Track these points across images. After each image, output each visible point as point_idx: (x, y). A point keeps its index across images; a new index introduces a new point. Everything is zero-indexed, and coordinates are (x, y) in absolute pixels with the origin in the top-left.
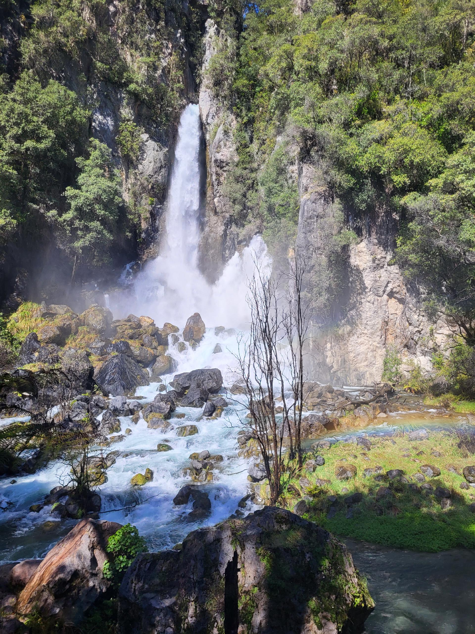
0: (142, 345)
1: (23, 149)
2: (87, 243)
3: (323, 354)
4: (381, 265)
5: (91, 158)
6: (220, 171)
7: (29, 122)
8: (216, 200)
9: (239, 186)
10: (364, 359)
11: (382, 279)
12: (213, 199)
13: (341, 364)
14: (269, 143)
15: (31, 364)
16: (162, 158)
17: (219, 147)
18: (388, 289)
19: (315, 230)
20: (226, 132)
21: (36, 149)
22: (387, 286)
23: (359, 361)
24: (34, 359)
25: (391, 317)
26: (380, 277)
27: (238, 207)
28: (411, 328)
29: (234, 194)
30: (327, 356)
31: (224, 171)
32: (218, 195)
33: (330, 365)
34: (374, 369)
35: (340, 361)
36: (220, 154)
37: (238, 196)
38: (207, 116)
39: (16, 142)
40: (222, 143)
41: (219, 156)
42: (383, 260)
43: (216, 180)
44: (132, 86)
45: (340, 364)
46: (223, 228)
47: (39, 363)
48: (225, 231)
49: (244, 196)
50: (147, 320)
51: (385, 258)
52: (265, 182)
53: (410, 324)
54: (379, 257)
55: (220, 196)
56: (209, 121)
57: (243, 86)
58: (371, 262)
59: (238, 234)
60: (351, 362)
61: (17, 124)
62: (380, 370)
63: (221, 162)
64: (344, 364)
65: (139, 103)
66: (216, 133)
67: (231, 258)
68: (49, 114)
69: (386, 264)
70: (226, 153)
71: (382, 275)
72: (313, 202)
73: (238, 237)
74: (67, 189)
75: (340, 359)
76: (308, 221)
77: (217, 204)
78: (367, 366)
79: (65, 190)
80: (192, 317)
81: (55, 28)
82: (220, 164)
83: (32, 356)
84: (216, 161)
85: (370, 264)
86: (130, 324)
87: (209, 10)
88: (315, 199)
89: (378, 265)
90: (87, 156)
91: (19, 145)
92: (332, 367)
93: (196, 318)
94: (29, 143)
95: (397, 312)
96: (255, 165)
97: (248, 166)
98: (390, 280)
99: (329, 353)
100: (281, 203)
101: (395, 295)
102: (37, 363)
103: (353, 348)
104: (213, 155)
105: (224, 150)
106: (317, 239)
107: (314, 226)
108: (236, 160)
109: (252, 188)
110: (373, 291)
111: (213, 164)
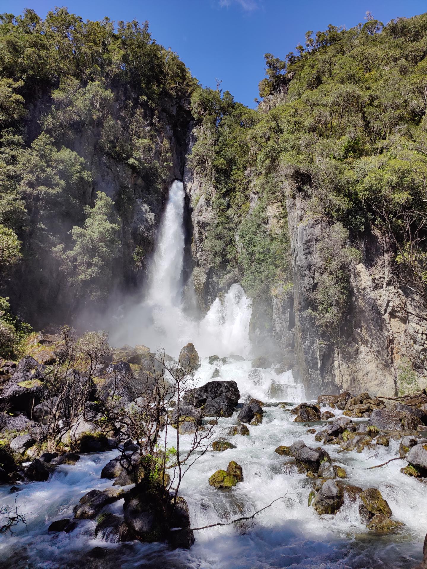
0: (141, 369)
1: (35, 192)
2: (88, 278)
3: (331, 373)
4: (380, 285)
5: (96, 206)
6: (202, 231)
7: (43, 171)
8: (198, 254)
9: (219, 242)
10: (374, 377)
11: (382, 298)
12: (196, 254)
13: (351, 384)
14: (244, 208)
15: (27, 382)
16: (153, 218)
17: (201, 211)
18: (390, 309)
19: (314, 252)
20: (208, 201)
21: (47, 193)
22: (387, 305)
23: (369, 380)
24: (30, 376)
25: (395, 335)
26: (381, 296)
27: (218, 259)
28: (416, 346)
29: (215, 248)
30: (335, 376)
31: (205, 230)
32: (200, 250)
33: (339, 385)
34: (385, 388)
35: (349, 380)
36: (202, 217)
37: (219, 249)
38: (190, 190)
39: (30, 187)
40: (204, 208)
41: (201, 219)
42: (382, 279)
43: (199, 237)
44: (131, 161)
45: (349, 383)
46: (205, 277)
47: (35, 381)
48: (207, 279)
49: (224, 249)
50: (143, 348)
51: (384, 278)
52: (245, 235)
53: (415, 343)
54: (377, 277)
55: (202, 251)
56: (191, 194)
57: (222, 164)
58: (371, 281)
59: (218, 283)
60: (361, 381)
61: (31, 172)
62: (391, 389)
63: (203, 223)
64: (354, 383)
65: (135, 175)
66: (198, 201)
67: (212, 303)
68: (61, 168)
69: (385, 284)
70: (207, 216)
71: (382, 294)
72: (311, 227)
73: (218, 285)
74: (74, 227)
75: (349, 378)
76: (308, 244)
77: (199, 258)
78: (378, 385)
79: (72, 228)
80: (186, 347)
81: (71, 108)
82: (203, 225)
83: (28, 374)
84: (199, 222)
85: (370, 283)
86: (126, 352)
87: (192, 113)
88: (313, 225)
89: (378, 284)
90: (93, 205)
91: (32, 189)
92: (341, 387)
93: (190, 347)
94: (42, 189)
95: (400, 330)
96: (233, 226)
97: (226, 226)
98: (390, 299)
99: (337, 373)
100: (261, 250)
101: (397, 314)
102: (33, 381)
103: (362, 366)
104: (196, 218)
105: (205, 214)
106: (317, 260)
107: (314, 248)
108: (216, 221)
109: (230, 244)
110: (375, 309)
111: (195, 225)
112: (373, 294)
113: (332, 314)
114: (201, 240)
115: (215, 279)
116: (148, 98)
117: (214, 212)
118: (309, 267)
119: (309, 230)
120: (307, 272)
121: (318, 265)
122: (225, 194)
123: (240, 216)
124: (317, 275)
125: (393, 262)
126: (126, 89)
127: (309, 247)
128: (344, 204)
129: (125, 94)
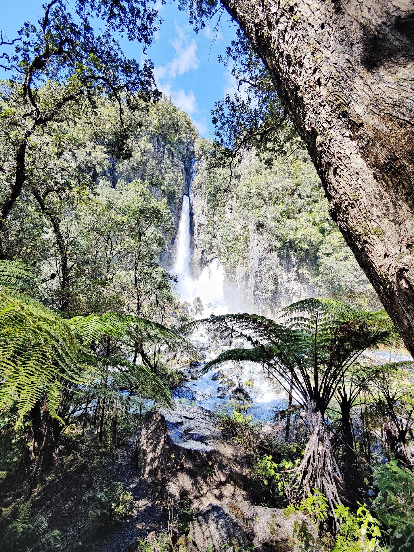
4: (290, 281)
6: (199, 228)
8: (197, 241)
9: (208, 235)
11: (290, 287)
14: (222, 217)
17: (199, 216)
18: (293, 291)
19: (263, 264)
20: (203, 211)
27: (208, 245)
29: (206, 239)
31: (201, 228)
32: (198, 239)
36: (199, 220)
37: (208, 240)
38: (193, 202)
41: (199, 222)
43: (197, 232)
46: (201, 254)
48: (202, 256)
49: (211, 240)
51: (292, 278)
54: (289, 277)
56: (193, 205)
57: (212, 190)
66: (197, 210)
69: (293, 280)
71: (291, 285)
72: (262, 251)
73: (207, 259)
76: (260, 260)
77: (197, 243)
80: (196, 298)
82: (200, 225)
84: (198, 223)
85: (286, 280)
93: (198, 299)
96: (215, 226)
97: (212, 226)
98: (294, 287)
101: (296, 294)
104: (196, 220)
105: (201, 219)
106: (264, 268)
107: (262, 262)
108: (207, 223)
109: (214, 237)
110: (287, 292)
111: (196, 224)
112: (287, 285)
113: (269, 295)
114: (199, 234)
115: (205, 256)
116: (171, 146)
117: (206, 217)
118: (260, 272)
119: (261, 253)
120: (258, 274)
121: (264, 271)
122: (213, 208)
123: (220, 221)
124: (263, 275)
125: (297, 272)
126: (158, 139)
127: (260, 262)
128: (279, 245)
129: (158, 142)
